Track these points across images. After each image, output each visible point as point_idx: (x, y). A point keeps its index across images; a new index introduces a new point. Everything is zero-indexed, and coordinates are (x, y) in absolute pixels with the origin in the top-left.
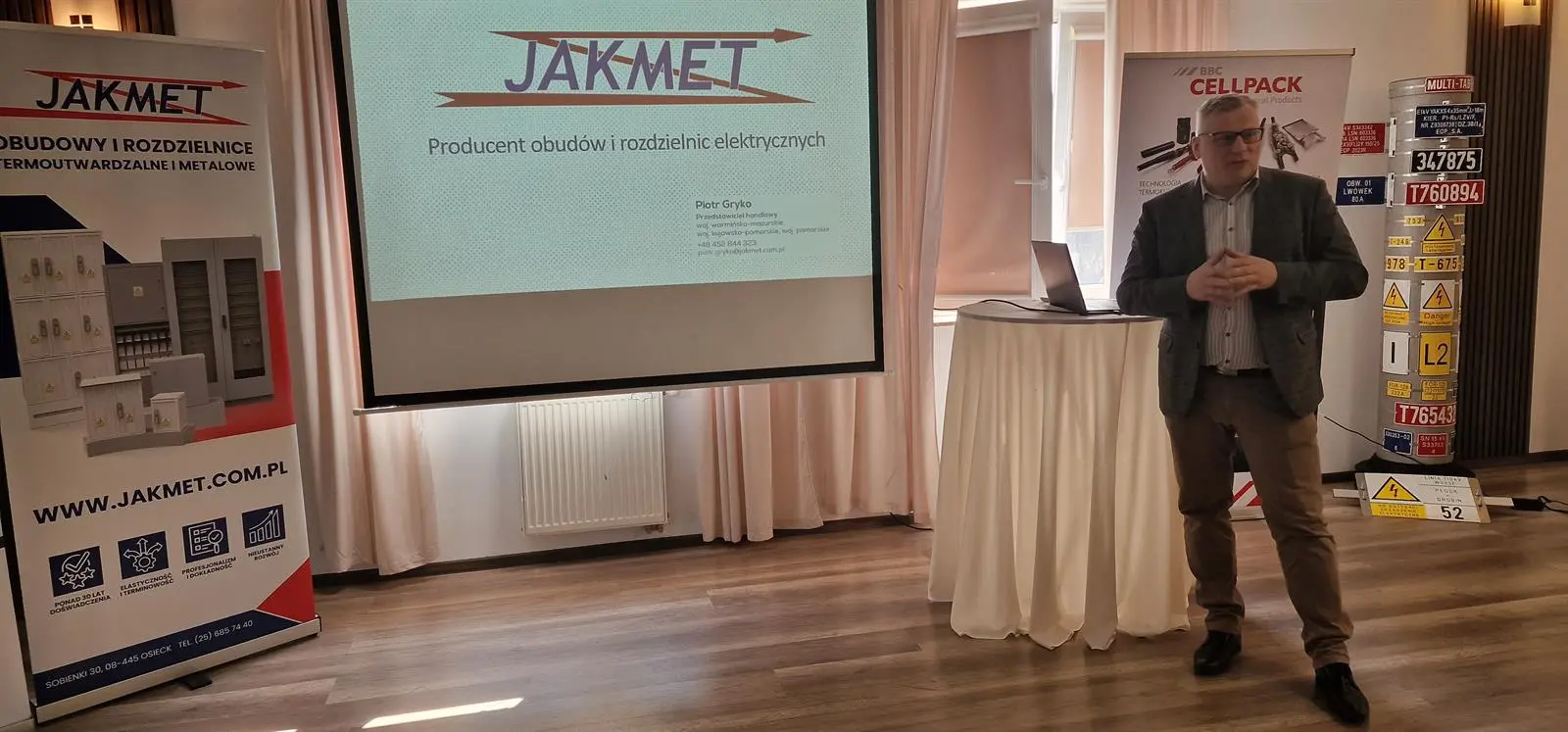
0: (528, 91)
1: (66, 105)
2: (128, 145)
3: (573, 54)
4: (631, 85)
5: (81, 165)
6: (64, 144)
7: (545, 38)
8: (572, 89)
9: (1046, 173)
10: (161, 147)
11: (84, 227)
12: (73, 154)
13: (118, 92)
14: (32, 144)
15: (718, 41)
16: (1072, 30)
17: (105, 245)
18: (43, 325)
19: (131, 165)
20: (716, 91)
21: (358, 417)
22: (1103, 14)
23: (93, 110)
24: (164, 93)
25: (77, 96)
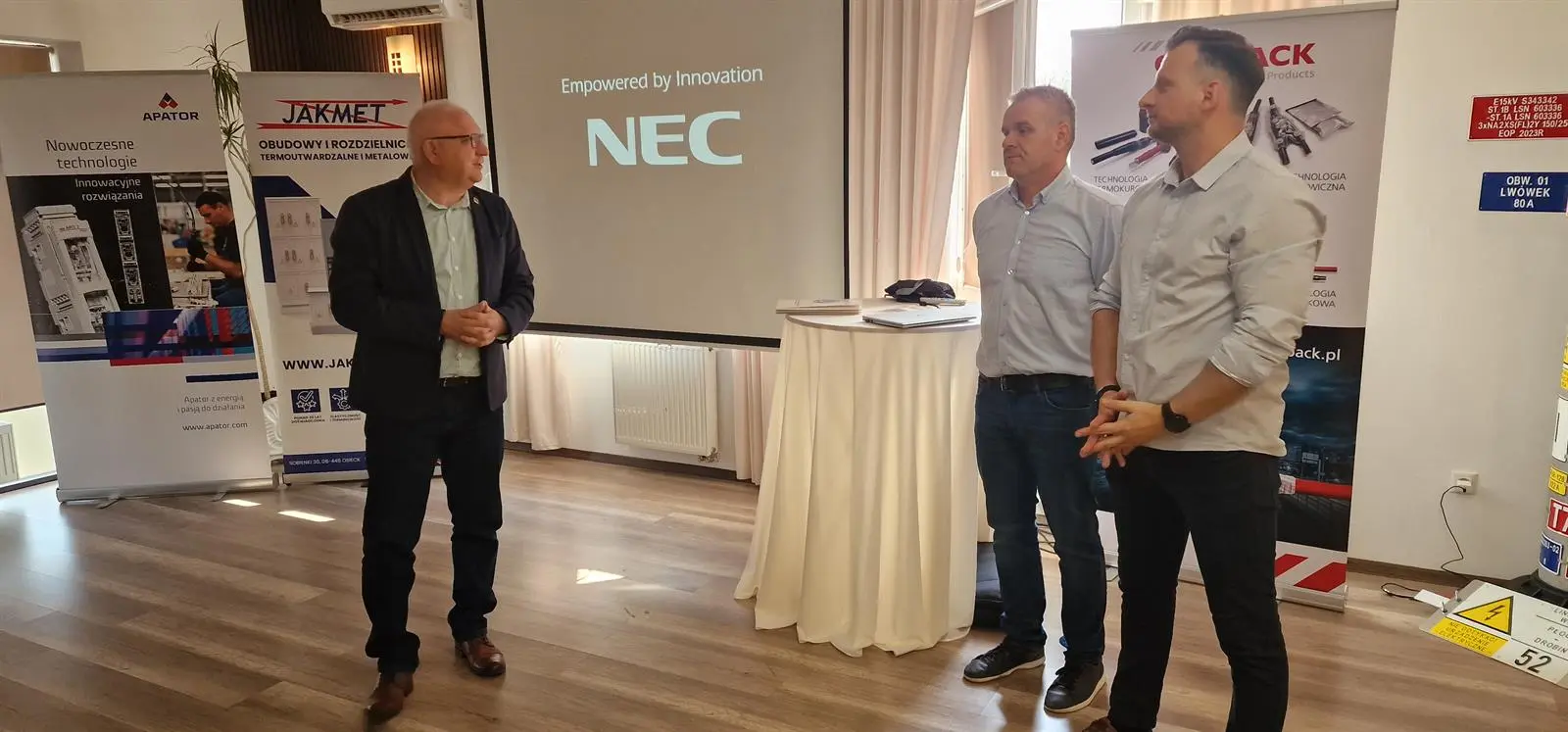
1: (298, 121)
2: (335, 144)
5: (308, 157)
6: (297, 145)
10: (354, 145)
11: (308, 195)
12: (303, 151)
13: (329, 111)
14: (280, 145)
17: (322, 207)
18: (287, 253)
19: (336, 157)
23: (314, 123)
24: (356, 109)
25: (305, 115)
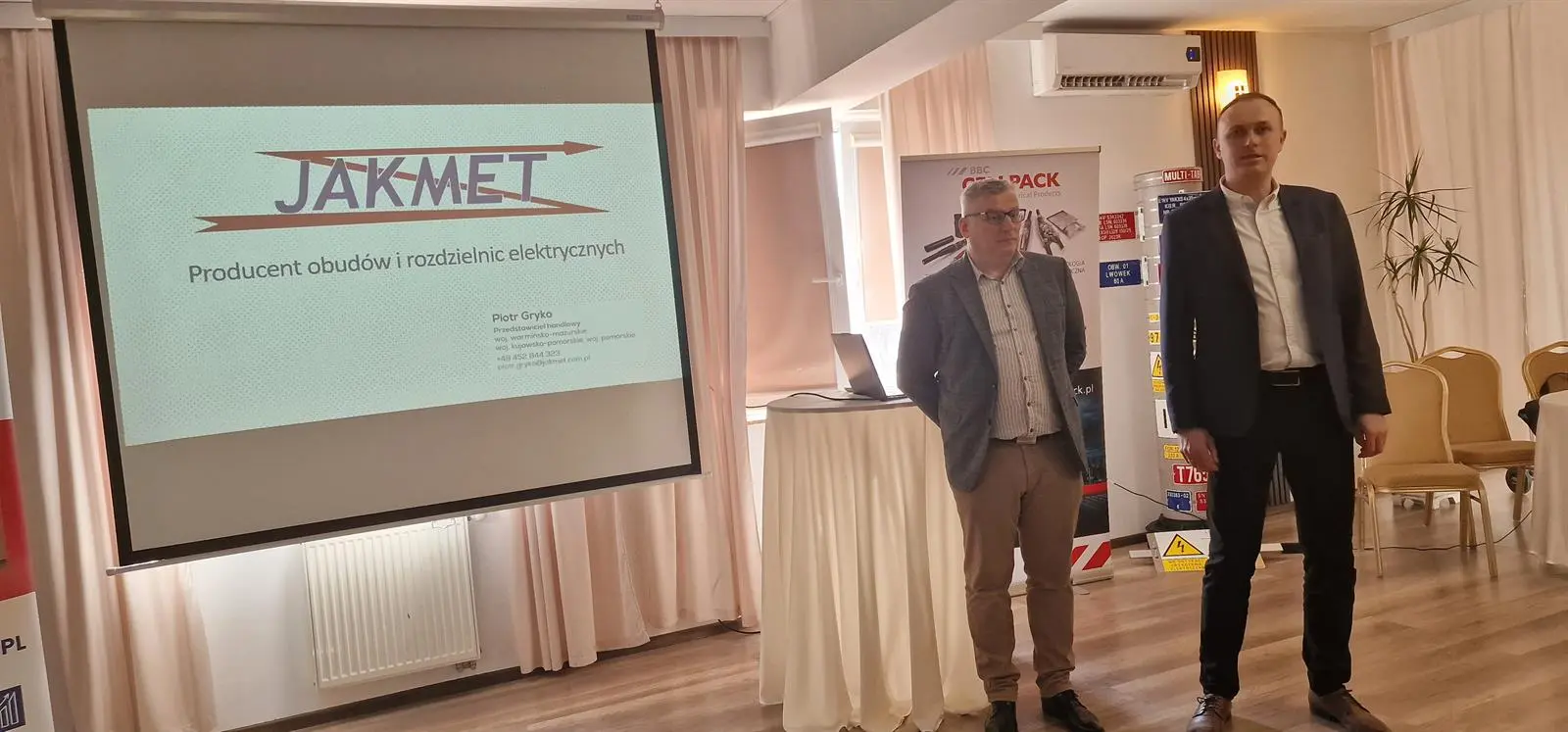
0: (300, 212)
3: (350, 172)
4: (416, 201)
7: (319, 157)
8: (351, 207)
9: (839, 271)
15: (506, 155)
16: (853, 138)
20: (507, 203)
21: (112, 578)
22: (879, 122)
